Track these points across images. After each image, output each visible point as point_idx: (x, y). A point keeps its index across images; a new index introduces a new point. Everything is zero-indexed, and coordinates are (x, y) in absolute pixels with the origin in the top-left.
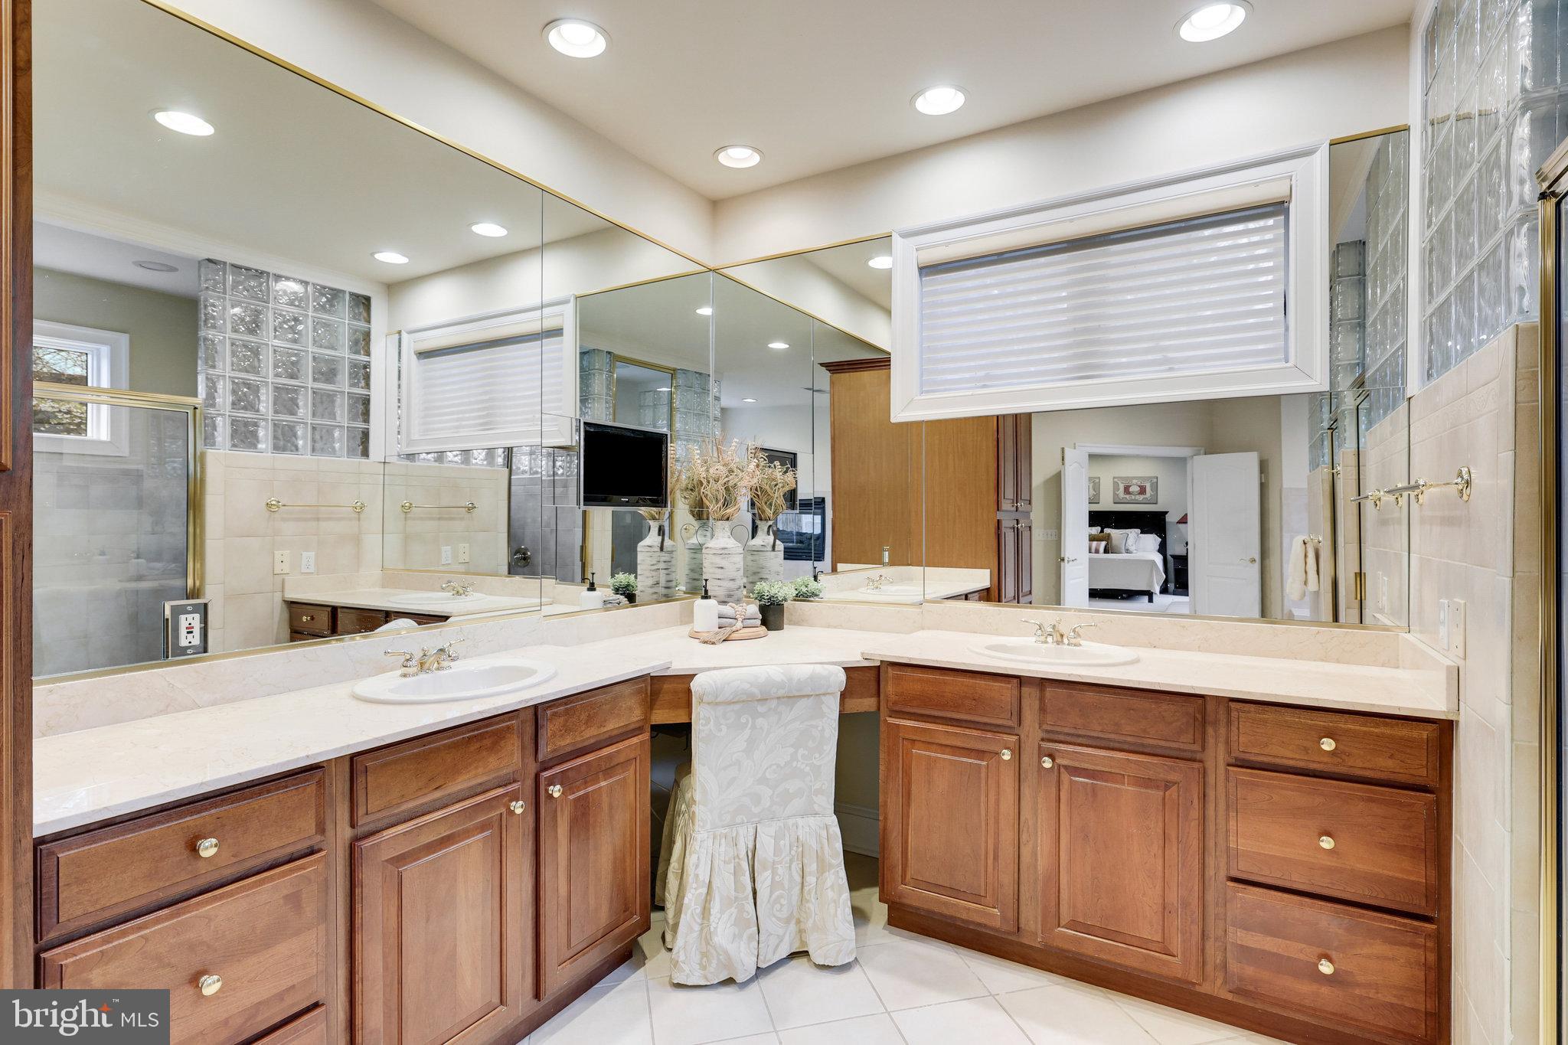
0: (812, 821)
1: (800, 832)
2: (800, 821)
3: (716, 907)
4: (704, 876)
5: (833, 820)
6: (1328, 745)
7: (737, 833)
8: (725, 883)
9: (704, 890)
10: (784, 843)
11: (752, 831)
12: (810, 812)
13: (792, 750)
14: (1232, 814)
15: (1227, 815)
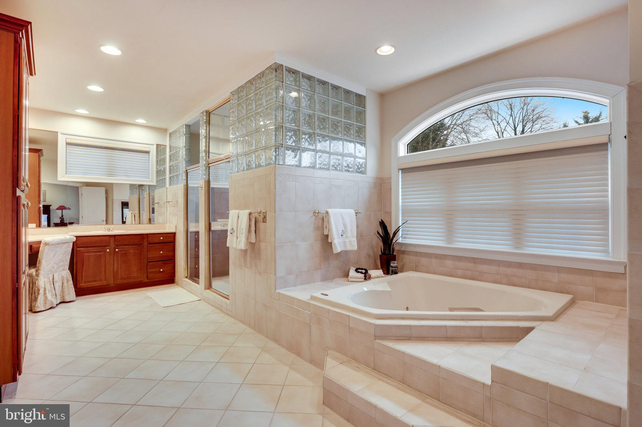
0: (64, 272)
1: (63, 274)
2: (62, 272)
3: (47, 292)
4: (43, 286)
5: (69, 271)
6: (162, 238)
7: (49, 276)
8: (48, 287)
9: (43, 289)
10: (60, 277)
11: (52, 275)
12: (64, 270)
13: (62, 255)
14: (148, 252)
15: (147, 252)
